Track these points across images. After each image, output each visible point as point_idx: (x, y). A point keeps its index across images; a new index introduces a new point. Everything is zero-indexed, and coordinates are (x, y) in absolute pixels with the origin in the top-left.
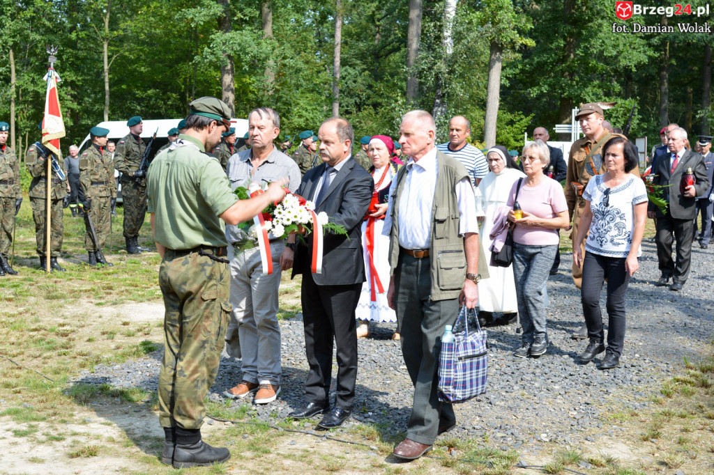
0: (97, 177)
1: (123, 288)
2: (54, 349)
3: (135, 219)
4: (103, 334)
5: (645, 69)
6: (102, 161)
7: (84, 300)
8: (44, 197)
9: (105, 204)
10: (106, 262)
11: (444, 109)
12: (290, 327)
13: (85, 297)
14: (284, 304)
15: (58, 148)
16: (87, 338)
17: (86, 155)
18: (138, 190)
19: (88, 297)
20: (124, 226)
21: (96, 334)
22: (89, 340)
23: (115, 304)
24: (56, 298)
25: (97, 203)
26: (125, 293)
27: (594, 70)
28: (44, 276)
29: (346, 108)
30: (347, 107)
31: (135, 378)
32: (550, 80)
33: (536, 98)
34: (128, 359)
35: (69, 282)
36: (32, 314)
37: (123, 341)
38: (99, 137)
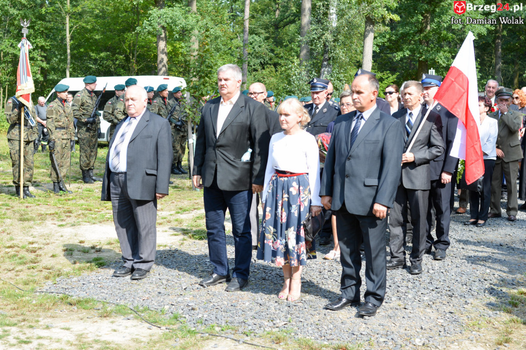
0: (60, 124)
1: (80, 212)
2: (25, 263)
3: (88, 156)
4: (64, 250)
5: (483, 39)
6: (64, 111)
7: (49, 222)
8: (18, 139)
9: (66, 144)
10: (67, 191)
13: (50, 219)
15: (29, 102)
16: (51, 254)
17: (52, 106)
18: (90, 133)
19: (53, 219)
21: (58, 251)
22: (53, 256)
23: (73, 225)
24: (27, 220)
25: (60, 144)
26: (81, 216)
27: (445, 39)
28: (18, 202)
29: (253, 67)
30: (254, 65)
31: (89, 289)
32: (411, 46)
33: (400, 61)
34: (83, 272)
35: (38, 207)
36: (8, 234)
37: (80, 257)
38: (60, 92)
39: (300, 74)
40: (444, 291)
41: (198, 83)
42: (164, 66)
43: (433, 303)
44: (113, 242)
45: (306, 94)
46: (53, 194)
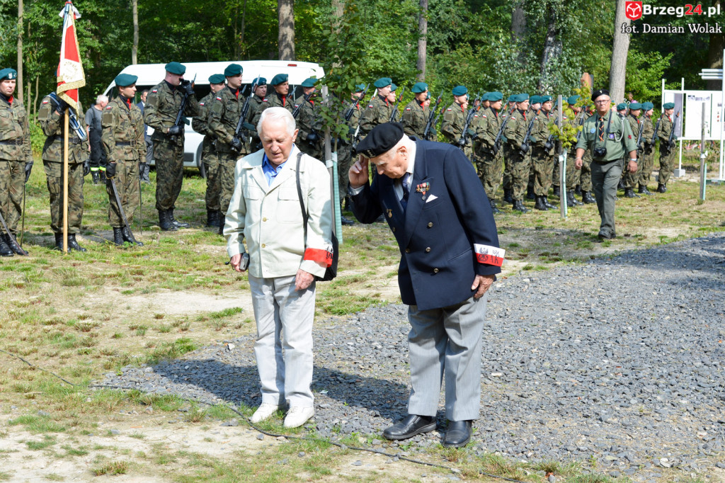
0: (123, 136)
1: (156, 273)
2: (74, 346)
3: (170, 188)
4: (132, 328)
6: (129, 117)
7: (108, 288)
8: (60, 161)
9: (132, 168)
10: (136, 241)
11: (558, 49)
12: (359, 323)
13: (110, 284)
14: (352, 295)
15: (76, 100)
16: (114, 333)
17: (111, 109)
18: (174, 151)
19: (113, 284)
20: (157, 195)
21: (123, 329)
22: (115, 336)
23: (146, 292)
24: (75, 284)
25: (123, 168)
26: (157, 279)
28: (59, 258)
29: (436, 46)
30: (438, 43)
31: (170, 383)
34: (162, 360)
35: (90, 266)
36: (46, 304)
37: (157, 338)
38: (124, 87)
39: (508, 56)
41: (340, 72)
44: (206, 317)
45: (519, 90)
46: (114, 247)
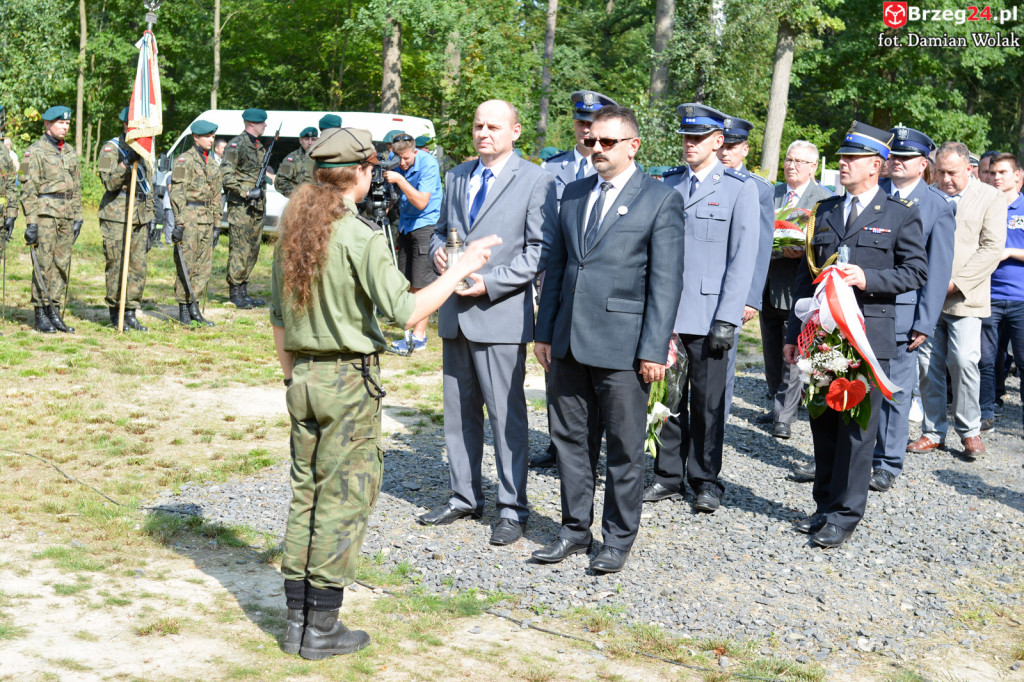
0: (196, 194)
1: (228, 363)
2: (123, 453)
3: (245, 259)
4: (196, 433)
6: (205, 173)
7: (169, 378)
8: (122, 221)
9: (206, 233)
10: (202, 320)
13: (171, 374)
16: (172, 438)
17: (184, 161)
18: (254, 216)
19: (176, 373)
21: (185, 434)
22: (175, 442)
23: (215, 386)
24: (132, 372)
25: (194, 233)
26: (231, 370)
27: (925, 69)
28: (113, 337)
29: (560, 106)
30: (560, 103)
31: (240, 508)
32: (861, 80)
33: (839, 106)
34: (231, 476)
35: (149, 349)
36: (93, 396)
37: (225, 447)
38: (200, 136)
39: (648, 122)
40: (914, 550)
41: (459, 130)
42: (395, 95)
43: (894, 571)
